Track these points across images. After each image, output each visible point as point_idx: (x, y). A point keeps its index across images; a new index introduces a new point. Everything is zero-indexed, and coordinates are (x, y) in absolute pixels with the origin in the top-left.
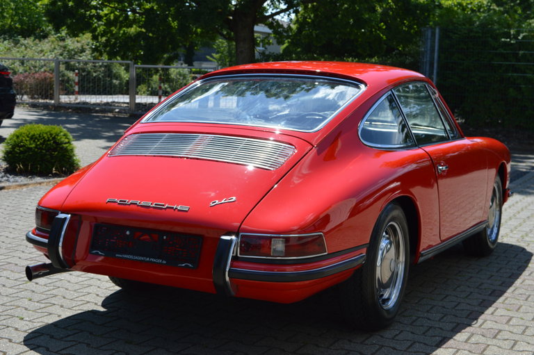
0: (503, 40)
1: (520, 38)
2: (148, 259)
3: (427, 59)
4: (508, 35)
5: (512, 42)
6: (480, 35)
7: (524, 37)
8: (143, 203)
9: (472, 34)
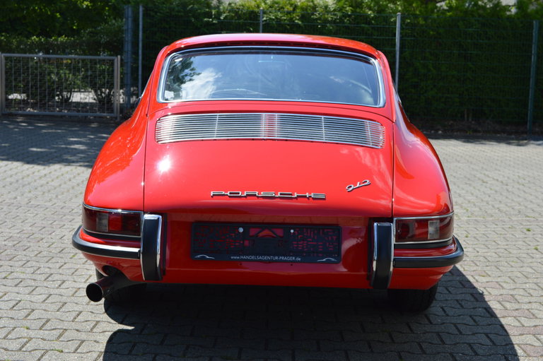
0: (206, 19)
1: (222, 18)
2: (277, 258)
3: (128, 37)
4: (209, 15)
5: (214, 22)
6: (182, 14)
7: (226, 17)
8: (262, 194)
9: (173, 13)
